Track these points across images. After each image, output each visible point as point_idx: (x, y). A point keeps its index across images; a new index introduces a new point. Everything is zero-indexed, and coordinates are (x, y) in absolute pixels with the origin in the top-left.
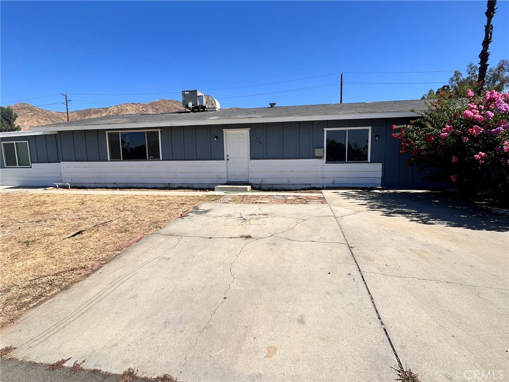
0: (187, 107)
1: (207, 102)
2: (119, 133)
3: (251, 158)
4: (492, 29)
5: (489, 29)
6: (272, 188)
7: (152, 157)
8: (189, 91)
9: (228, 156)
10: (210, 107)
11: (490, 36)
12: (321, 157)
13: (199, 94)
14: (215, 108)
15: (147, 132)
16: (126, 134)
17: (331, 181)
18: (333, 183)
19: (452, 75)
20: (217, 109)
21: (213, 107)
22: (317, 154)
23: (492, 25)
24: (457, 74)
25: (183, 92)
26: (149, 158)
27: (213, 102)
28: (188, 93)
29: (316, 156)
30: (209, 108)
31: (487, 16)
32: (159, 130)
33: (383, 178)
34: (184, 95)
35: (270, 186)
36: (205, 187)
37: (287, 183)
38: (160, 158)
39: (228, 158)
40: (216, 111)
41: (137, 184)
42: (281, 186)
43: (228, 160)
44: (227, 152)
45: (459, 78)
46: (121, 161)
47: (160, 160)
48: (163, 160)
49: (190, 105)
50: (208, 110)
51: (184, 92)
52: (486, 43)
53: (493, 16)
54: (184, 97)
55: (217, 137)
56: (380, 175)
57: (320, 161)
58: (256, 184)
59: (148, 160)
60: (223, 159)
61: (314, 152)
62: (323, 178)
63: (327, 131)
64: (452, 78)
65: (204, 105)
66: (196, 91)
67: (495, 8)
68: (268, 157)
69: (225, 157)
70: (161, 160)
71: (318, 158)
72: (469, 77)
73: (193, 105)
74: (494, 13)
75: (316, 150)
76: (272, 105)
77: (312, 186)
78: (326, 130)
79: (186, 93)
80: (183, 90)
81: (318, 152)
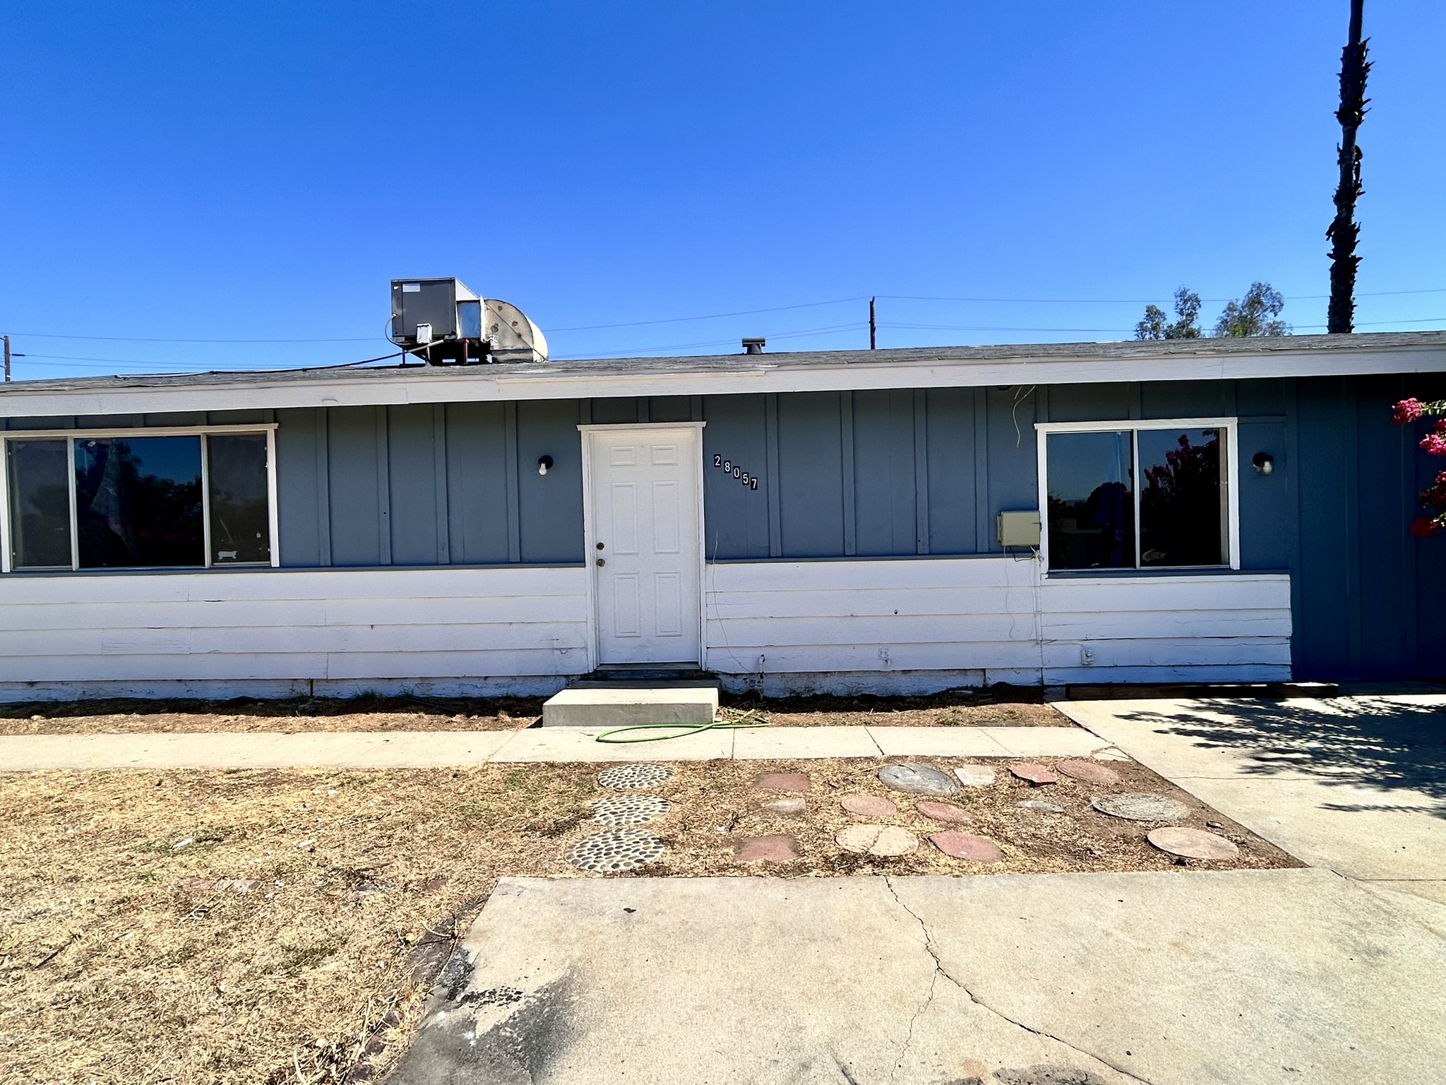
0: (410, 343)
1: (495, 328)
2: (64, 442)
3: (712, 557)
4: (1360, 155)
5: (1349, 157)
6: (809, 690)
7: (233, 554)
8: (422, 283)
9: (600, 546)
10: (509, 344)
11: (1354, 178)
12: (1028, 551)
13: (462, 293)
14: (531, 350)
15: (210, 438)
16: (102, 445)
17: (1074, 655)
18: (1085, 666)
19: (1141, 316)
20: (536, 357)
21: (520, 346)
22: (1009, 539)
23: (1358, 149)
24: (1152, 313)
25: (394, 284)
26: (215, 558)
27: (521, 328)
28: (417, 288)
29: (1005, 543)
30: (505, 351)
31: (1341, 121)
32: (270, 429)
33: (1297, 641)
34: (399, 297)
35: (800, 685)
36: (489, 691)
37: (878, 666)
38: (268, 557)
39: (602, 554)
40: (531, 361)
41: (152, 687)
42: (848, 680)
43: (600, 563)
44: (595, 530)
45: (1157, 324)
46: (70, 573)
47: (269, 569)
48: (285, 567)
49: (425, 335)
50: (501, 358)
51: (401, 284)
52: (1347, 194)
53: (1360, 122)
54: (401, 305)
55: (548, 461)
56: (1285, 625)
57: (1024, 563)
58: (736, 675)
59: (213, 570)
60: (580, 561)
61: (995, 527)
62: (1039, 642)
63: (1050, 436)
64: (1142, 324)
65: (483, 337)
66: (452, 282)
67: (1364, 98)
68: (788, 551)
69: (590, 553)
70: (275, 570)
71: (1016, 551)
72: (1183, 321)
73: (435, 338)
74: (1362, 113)
75: (1007, 516)
76: (752, 346)
77: (993, 680)
78: (1043, 429)
79: (406, 288)
80: (397, 278)
81: (1014, 527)
